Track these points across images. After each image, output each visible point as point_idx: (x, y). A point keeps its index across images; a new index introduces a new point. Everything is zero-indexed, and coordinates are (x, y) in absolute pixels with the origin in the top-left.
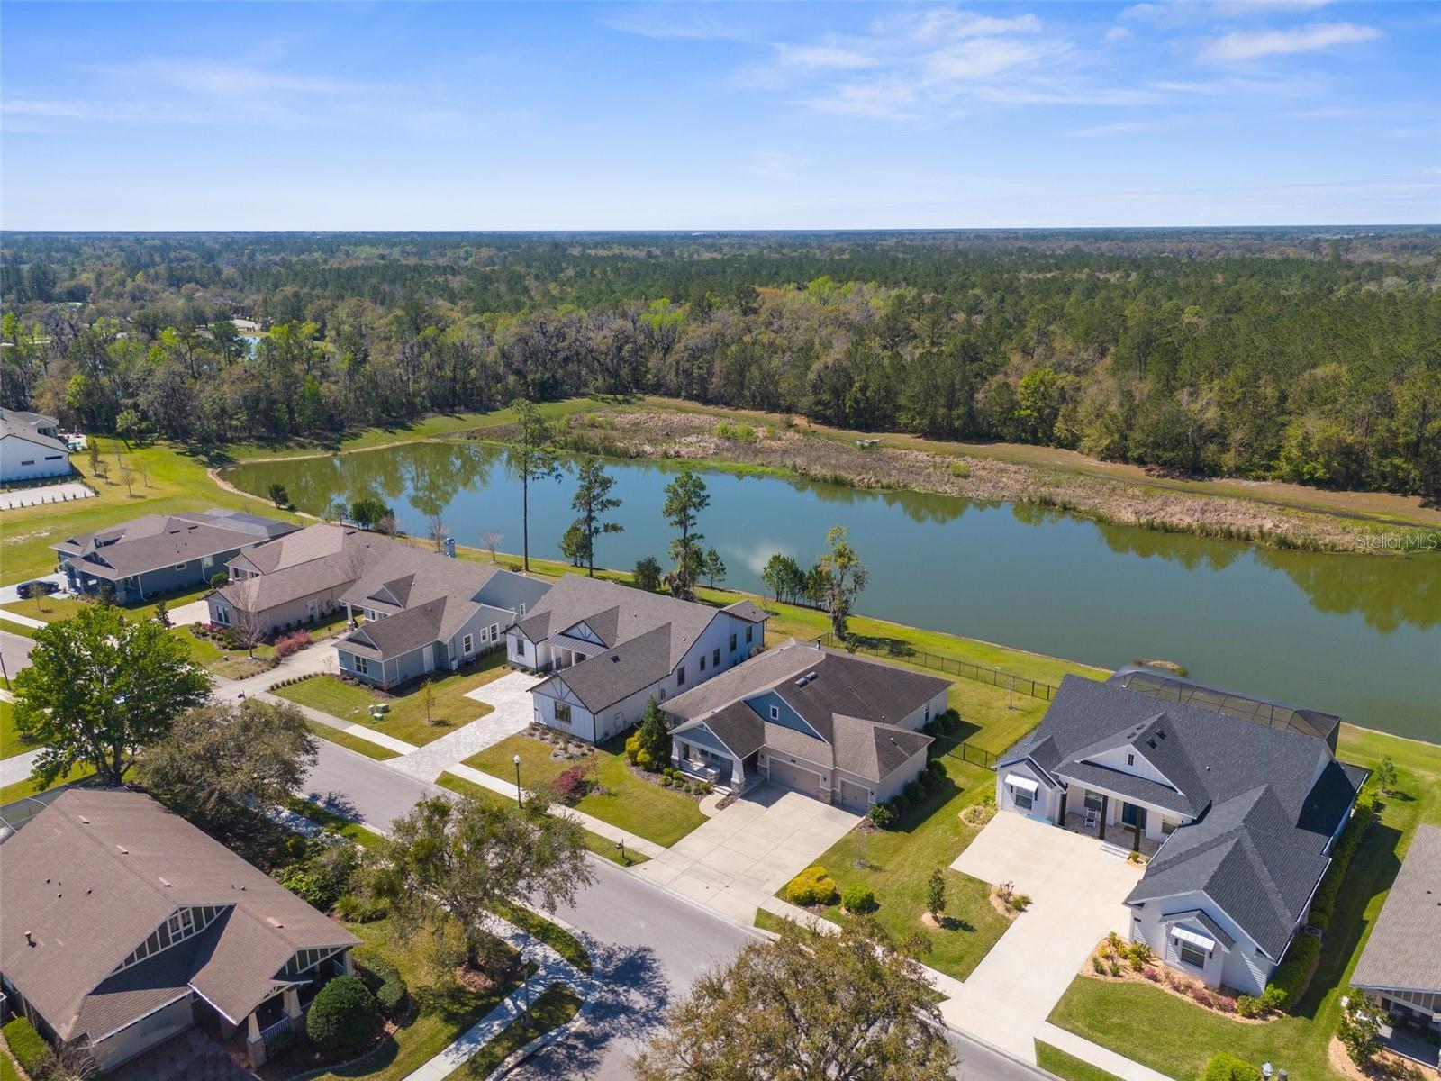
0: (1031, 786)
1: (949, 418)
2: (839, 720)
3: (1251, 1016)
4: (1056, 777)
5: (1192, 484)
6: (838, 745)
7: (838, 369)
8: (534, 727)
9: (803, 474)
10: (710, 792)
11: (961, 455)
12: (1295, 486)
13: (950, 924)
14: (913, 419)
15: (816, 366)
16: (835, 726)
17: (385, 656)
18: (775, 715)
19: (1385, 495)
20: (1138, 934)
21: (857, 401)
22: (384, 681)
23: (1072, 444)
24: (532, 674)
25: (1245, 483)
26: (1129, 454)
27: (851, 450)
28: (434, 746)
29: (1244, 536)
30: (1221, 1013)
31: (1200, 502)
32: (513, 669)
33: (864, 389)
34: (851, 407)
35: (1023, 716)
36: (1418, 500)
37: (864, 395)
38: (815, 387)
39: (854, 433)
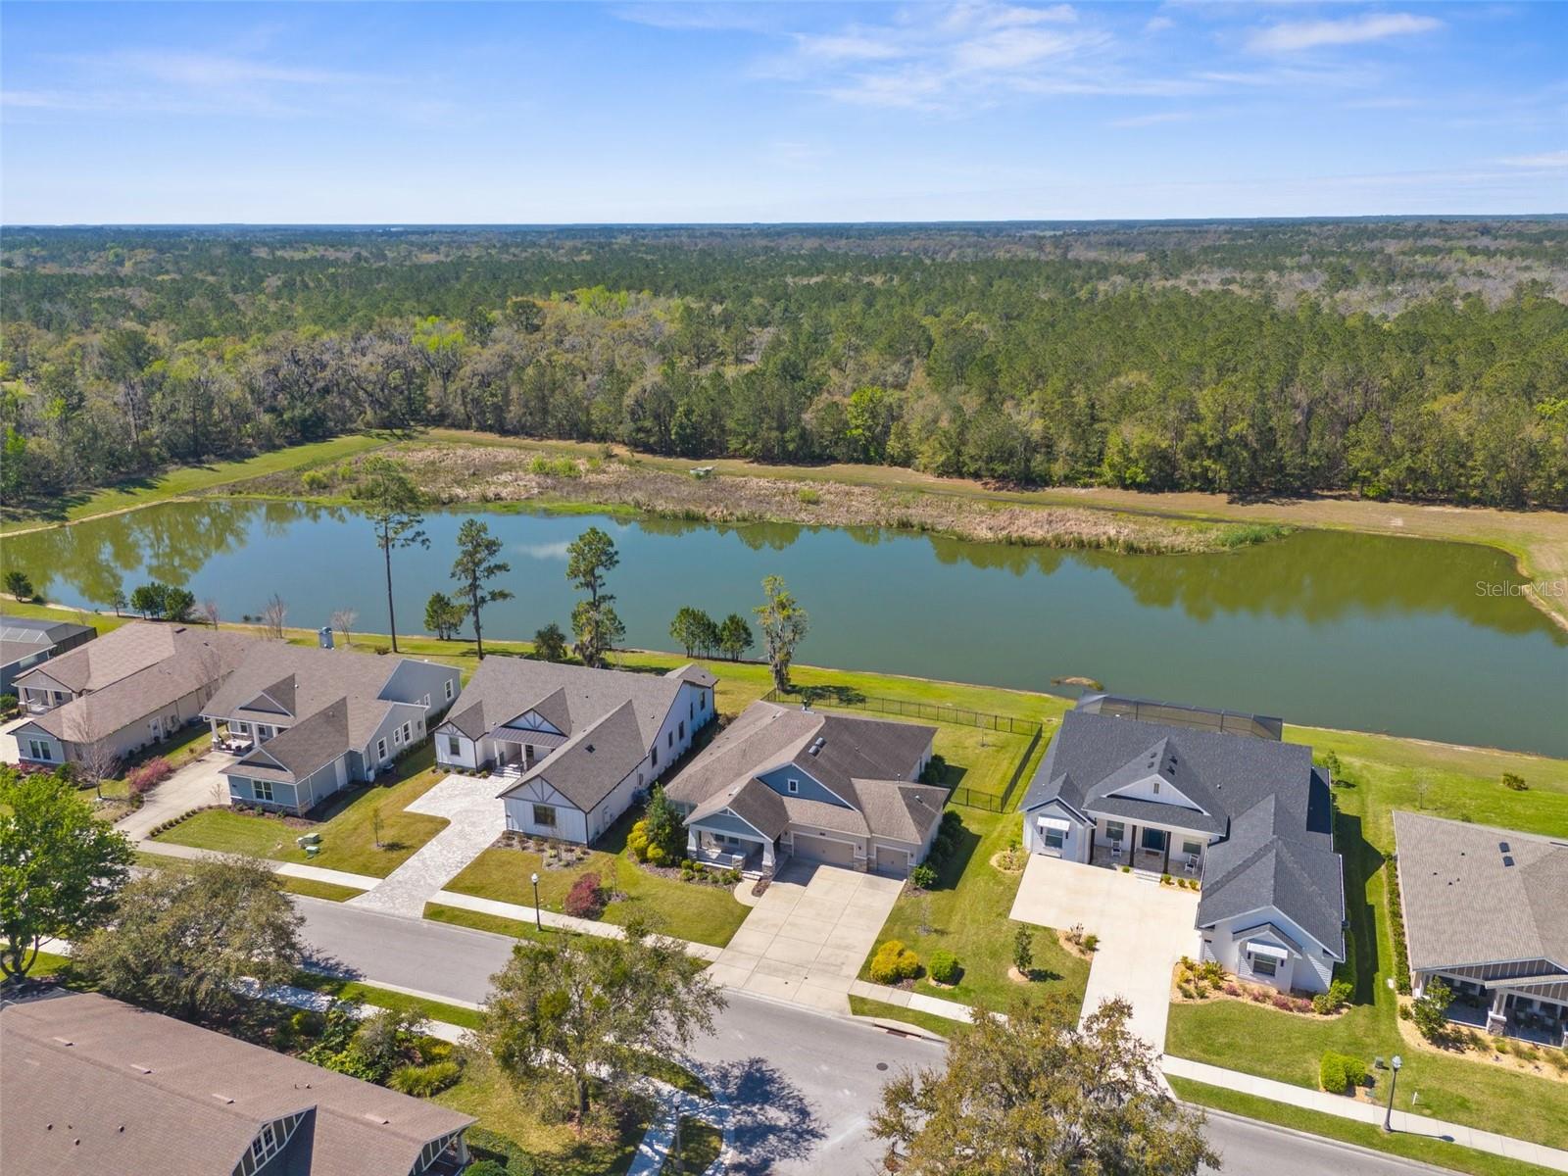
0: (1063, 825)
1: (783, 443)
2: (861, 785)
3: (1328, 1013)
4: (1085, 814)
5: (1028, 495)
6: (868, 809)
7: (660, 394)
8: (509, 836)
9: (649, 511)
10: (739, 880)
11: (801, 479)
12: (1119, 491)
13: (1038, 976)
14: (745, 444)
15: (633, 391)
16: (858, 792)
17: (297, 775)
18: (793, 788)
19: (1197, 495)
20: (1209, 954)
21: (681, 426)
22: (298, 806)
23: (906, 461)
24: (473, 775)
25: (1075, 491)
26: (965, 469)
27: (687, 481)
28: (398, 874)
29: (1094, 544)
30: (1301, 1015)
31: (1042, 513)
32: (447, 771)
33: (688, 413)
34: (677, 433)
35: (998, 751)
36: (1224, 497)
37: (690, 420)
38: (633, 413)
39: (683, 460)
